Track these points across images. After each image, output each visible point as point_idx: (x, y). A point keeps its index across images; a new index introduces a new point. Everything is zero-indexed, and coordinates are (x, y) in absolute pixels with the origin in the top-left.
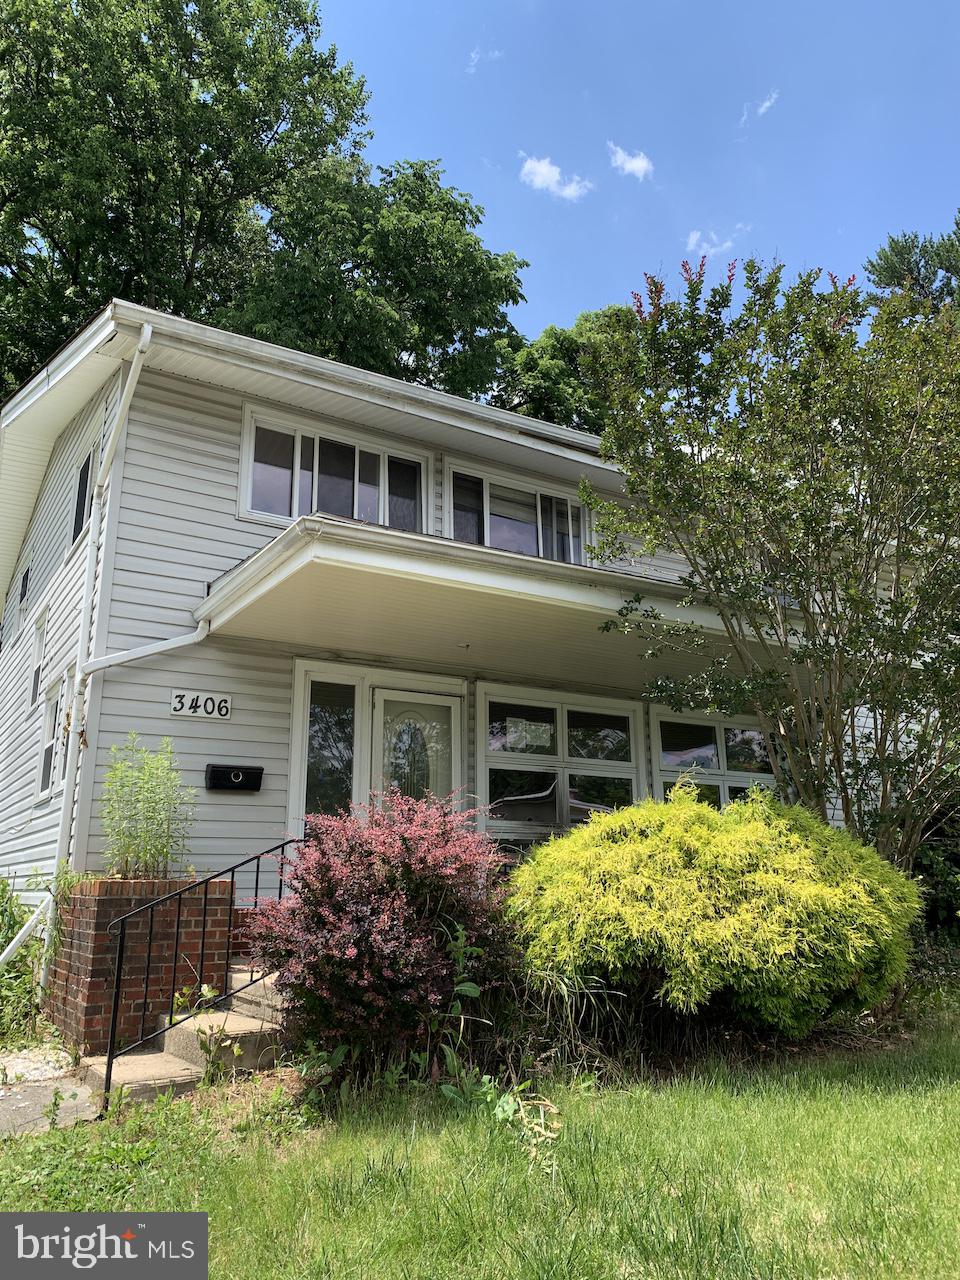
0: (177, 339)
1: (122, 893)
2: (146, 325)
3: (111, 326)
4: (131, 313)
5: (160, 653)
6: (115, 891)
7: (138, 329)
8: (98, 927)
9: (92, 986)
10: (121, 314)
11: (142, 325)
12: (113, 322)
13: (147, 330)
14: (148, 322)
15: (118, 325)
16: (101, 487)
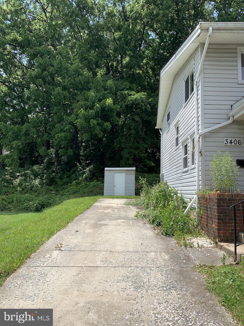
0: (219, 29)
1: (224, 197)
2: (210, 27)
3: (199, 31)
4: (206, 25)
5: (219, 128)
6: (222, 196)
7: (207, 30)
8: (218, 206)
9: (218, 223)
10: (203, 26)
11: (209, 28)
12: (200, 29)
13: (211, 29)
14: (210, 26)
15: (201, 30)
16: (197, 82)
